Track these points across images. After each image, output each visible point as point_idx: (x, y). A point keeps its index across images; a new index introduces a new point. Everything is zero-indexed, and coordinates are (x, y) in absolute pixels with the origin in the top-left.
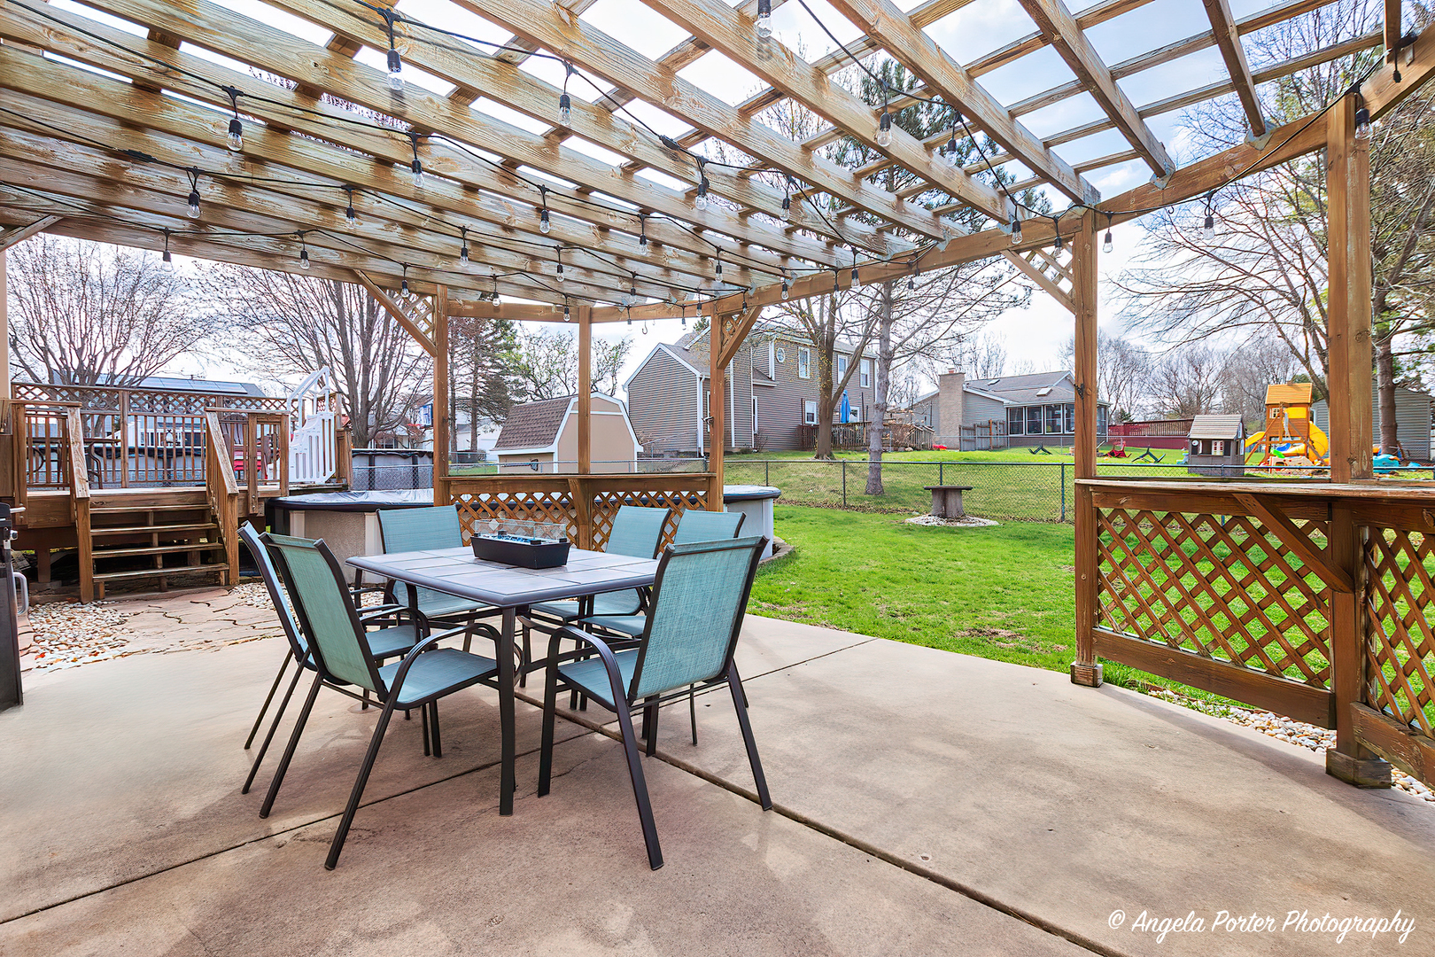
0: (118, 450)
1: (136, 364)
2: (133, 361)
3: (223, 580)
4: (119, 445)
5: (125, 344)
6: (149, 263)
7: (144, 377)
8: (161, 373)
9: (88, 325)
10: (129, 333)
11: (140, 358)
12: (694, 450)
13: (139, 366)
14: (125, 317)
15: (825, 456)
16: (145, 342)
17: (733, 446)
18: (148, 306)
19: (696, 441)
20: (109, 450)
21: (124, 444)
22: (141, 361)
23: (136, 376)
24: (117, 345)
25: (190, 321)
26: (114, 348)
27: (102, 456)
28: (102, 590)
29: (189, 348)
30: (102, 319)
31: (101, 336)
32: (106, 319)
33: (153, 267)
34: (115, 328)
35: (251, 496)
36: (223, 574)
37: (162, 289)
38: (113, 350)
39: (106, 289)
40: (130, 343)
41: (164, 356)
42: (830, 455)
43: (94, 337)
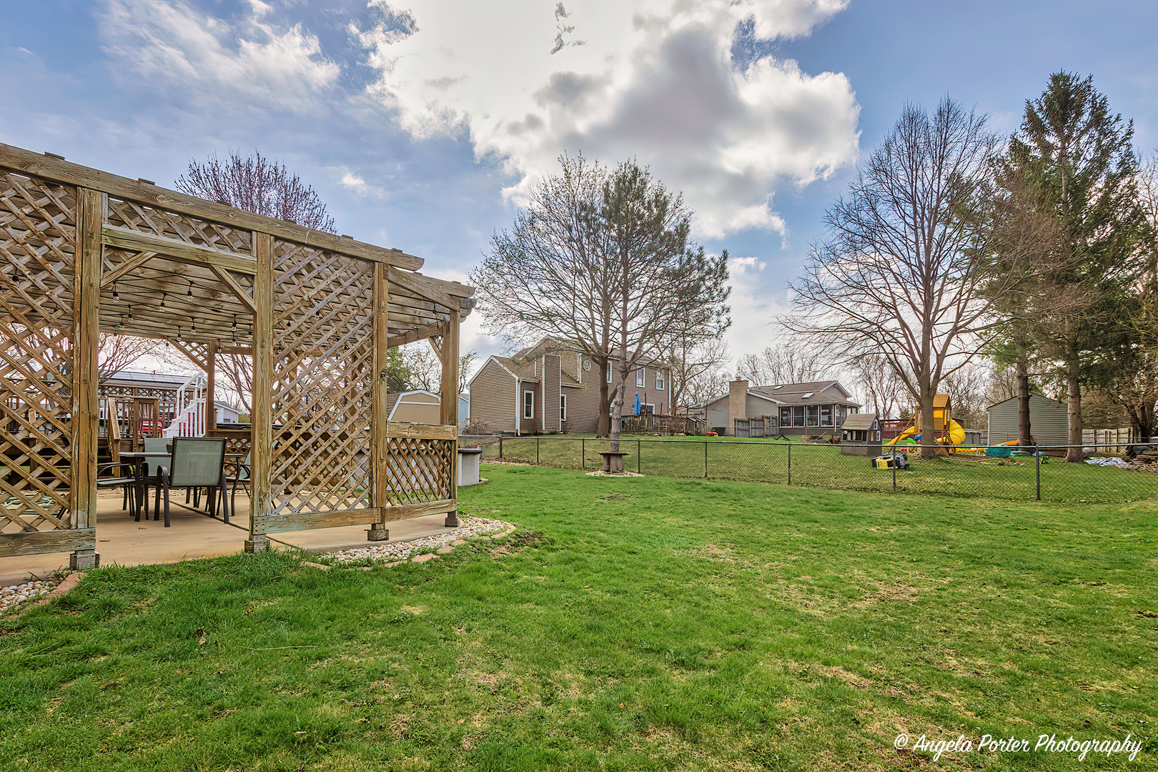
1: (109, 363)
2: (107, 360)
7: (114, 373)
8: (128, 368)
11: (112, 359)
12: (512, 431)
13: (111, 364)
17: (544, 429)
19: (514, 426)
22: (113, 361)
23: (109, 371)
35: (134, 443)
40: (106, 347)
41: (132, 357)
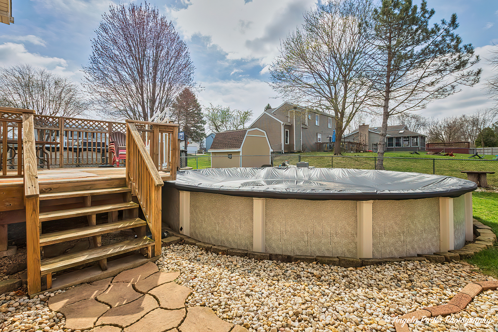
0: (58, 148)
3: (150, 253)
4: (59, 146)
5: (57, 111)
6: (67, 84)
9: (44, 105)
10: (59, 108)
12: (280, 151)
14: (58, 102)
15: (339, 154)
16: (65, 111)
17: (295, 150)
18: (66, 99)
19: (281, 148)
20: (53, 148)
21: (61, 146)
24: (55, 112)
25: (81, 104)
26: (54, 113)
27: (49, 151)
28: (49, 279)
29: (80, 113)
30: (50, 103)
31: (49, 109)
32: (51, 103)
33: (68, 85)
34: (54, 106)
36: (150, 248)
37: (71, 93)
38: (53, 114)
39: (51, 92)
42: (340, 154)
43: (46, 109)
